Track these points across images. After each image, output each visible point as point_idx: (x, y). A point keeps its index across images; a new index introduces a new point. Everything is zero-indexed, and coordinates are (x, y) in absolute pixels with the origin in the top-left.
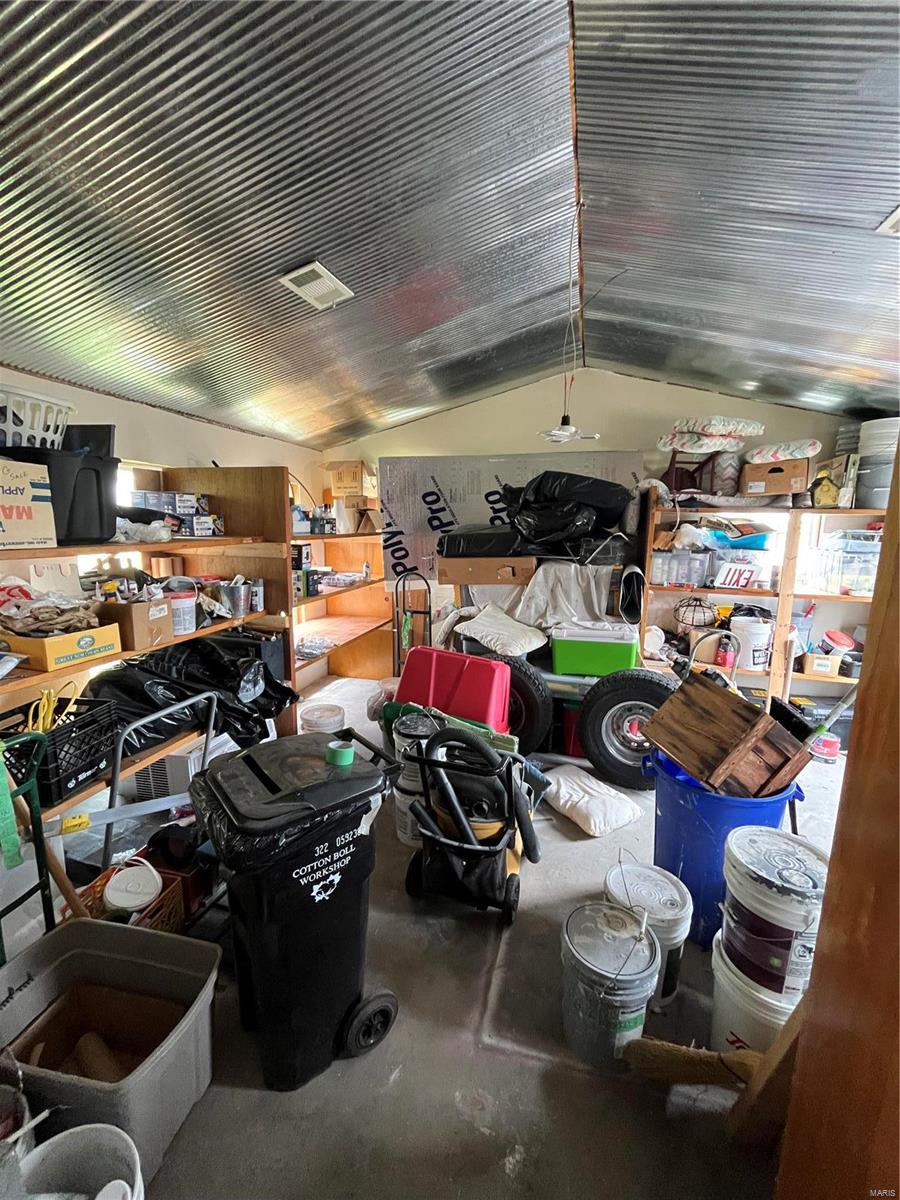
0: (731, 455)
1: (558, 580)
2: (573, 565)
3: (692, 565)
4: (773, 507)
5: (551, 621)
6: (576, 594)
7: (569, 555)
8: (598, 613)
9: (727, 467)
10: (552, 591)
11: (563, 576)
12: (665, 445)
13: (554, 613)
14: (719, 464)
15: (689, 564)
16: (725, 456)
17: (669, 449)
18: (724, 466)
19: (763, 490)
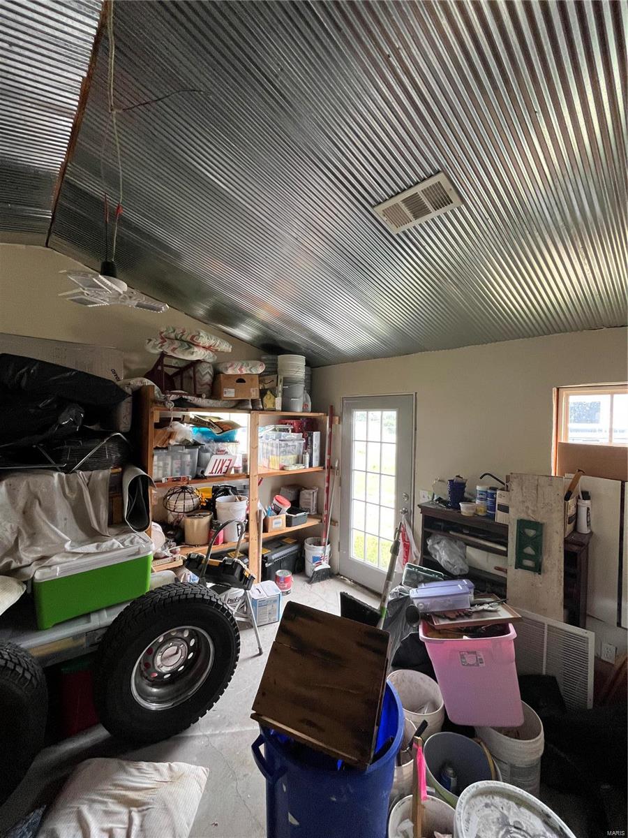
0: (208, 365)
1: (33, 497)
2: (56, 475)
3: (184, 460)
4: (239, 409)
5: (27, 557)
6: (63, 510)
7: (50, 463)
8: (97, 528)
9: (206, 375)
10: (24, 512)
11: (42, 490)
12: (154, 347)
13: (32, 544)
14: (199, 370)
15: (181, 458)
16: (204, 365)
17: (158, 351)
18: (203, 374)
19: (233, 396)
